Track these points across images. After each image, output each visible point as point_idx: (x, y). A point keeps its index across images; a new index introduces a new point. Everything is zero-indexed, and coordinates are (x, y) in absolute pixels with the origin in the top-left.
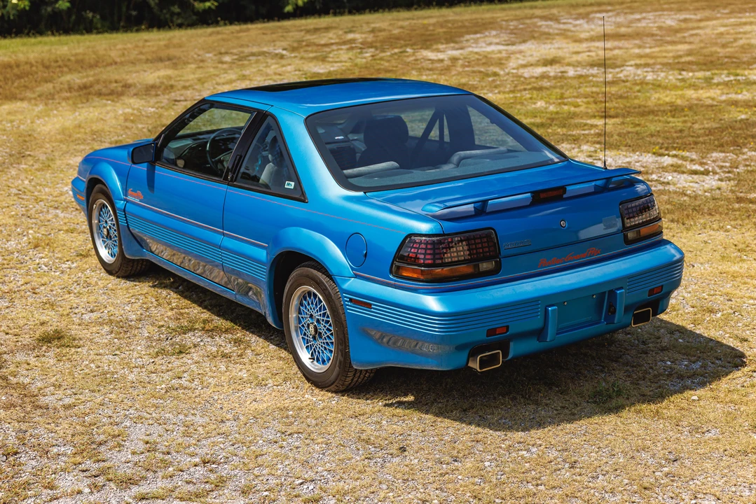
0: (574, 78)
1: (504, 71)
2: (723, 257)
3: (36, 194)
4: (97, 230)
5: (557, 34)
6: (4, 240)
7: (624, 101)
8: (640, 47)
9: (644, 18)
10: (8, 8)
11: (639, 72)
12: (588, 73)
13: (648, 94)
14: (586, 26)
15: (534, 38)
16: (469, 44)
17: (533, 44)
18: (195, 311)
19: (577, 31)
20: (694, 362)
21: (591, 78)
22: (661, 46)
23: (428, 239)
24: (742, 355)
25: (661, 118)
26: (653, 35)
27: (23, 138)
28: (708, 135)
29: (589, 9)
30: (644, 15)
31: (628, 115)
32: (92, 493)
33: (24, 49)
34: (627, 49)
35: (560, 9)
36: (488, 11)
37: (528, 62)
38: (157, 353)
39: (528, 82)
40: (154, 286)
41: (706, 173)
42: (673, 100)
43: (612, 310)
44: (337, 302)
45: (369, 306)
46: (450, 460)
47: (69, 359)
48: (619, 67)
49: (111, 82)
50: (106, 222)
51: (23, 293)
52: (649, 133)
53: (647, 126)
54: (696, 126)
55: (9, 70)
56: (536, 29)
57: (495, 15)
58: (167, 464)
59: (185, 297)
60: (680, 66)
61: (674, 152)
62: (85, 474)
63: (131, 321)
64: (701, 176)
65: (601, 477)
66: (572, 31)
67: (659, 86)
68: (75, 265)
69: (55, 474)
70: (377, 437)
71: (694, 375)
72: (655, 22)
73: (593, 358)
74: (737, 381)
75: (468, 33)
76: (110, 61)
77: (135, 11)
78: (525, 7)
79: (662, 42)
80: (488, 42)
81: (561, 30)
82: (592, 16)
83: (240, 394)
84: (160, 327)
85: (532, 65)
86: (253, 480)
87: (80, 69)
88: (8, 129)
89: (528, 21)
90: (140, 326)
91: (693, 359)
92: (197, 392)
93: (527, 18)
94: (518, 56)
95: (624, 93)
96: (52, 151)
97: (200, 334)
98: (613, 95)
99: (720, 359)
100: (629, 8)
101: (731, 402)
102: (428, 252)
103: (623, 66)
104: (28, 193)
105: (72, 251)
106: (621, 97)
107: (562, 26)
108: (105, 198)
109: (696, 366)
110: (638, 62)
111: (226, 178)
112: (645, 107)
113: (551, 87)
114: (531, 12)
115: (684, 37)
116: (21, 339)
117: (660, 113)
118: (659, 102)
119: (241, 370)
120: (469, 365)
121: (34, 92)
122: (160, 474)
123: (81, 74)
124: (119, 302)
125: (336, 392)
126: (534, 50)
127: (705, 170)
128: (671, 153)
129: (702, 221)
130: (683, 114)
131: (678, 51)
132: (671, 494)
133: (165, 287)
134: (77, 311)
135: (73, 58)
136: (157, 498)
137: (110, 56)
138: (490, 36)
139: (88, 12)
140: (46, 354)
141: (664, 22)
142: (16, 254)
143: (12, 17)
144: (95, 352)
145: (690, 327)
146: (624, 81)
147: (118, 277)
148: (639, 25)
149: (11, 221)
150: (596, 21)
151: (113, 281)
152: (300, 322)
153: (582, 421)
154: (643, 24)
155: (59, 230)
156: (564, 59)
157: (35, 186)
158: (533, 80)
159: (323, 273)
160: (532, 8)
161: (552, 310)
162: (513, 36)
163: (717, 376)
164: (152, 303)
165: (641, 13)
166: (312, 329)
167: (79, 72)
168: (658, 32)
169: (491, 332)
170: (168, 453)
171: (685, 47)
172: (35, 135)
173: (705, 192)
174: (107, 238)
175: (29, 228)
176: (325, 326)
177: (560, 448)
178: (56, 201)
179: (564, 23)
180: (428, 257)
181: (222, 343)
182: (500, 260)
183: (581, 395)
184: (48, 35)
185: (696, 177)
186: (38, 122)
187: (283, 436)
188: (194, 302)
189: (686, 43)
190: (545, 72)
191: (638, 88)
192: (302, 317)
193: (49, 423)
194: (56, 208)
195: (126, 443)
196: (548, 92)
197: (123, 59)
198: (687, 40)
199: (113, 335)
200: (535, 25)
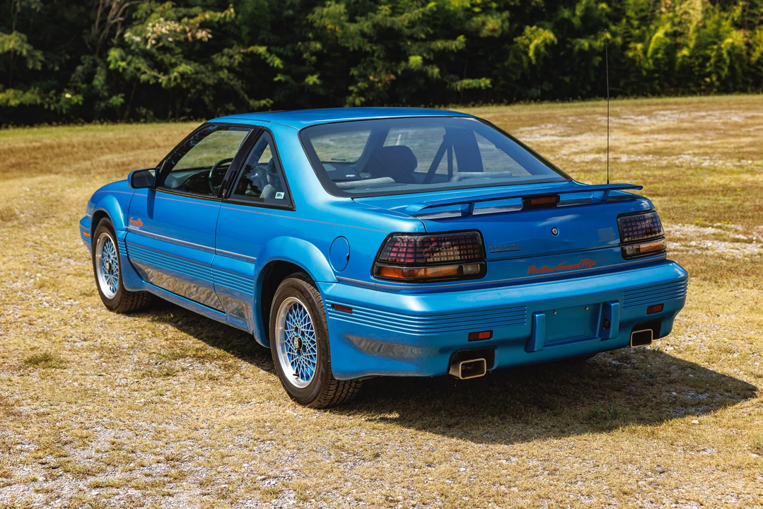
0: (628, 163)
1: (554, 156)
2: (752, 309)
3: (52, 246)
4: (100, 265)
5: (616, 128)
6: (11, 282)
7: (675, 183)
8: (701, 139)
9: (710, 115)
10: (61, 103)
11: (696, 159)
12: (642, 159)
13: (702, 178)
14: (647, 121)
15: (591, 130)
16: (523, 135)
17: (589, 136)
18: (191, 342)
19: (637, 125)
20: (701, 394)
21: (645, 164)
22: (724, 138)
23: (409, 237)
24: (755, 389)
25: (711, 197)
26: (716, 129)
27: (50, 203)
28: (757, 211)
29: (654, 108)
30: (710, 113)
31: (677, 194)
32: (46, 481)
33: (69, 134)
34: (688, 140)
35: (622, 108)
36: (548, 108)
37: (581, 150)
38: (143, 374)
39: (577, 165)
40: (153, 321)
41: (750, 241)
42: (727, 183)
43: (606, 324)
44: (320, 311)
45: (349, 310)
46: (424, 465)
47: (52, 378)
48: (676, 155)
49: (150, 161)
50: (109, 256)
51: (18, 324)
52: (695, 208)
53: (694, 203)
54: (748, 204)
55: (50, 151)
56: (595, 123)
57: (554, 112)
58: (129, 461)
59: (183, 330)
60: (740, 155)
61: (719, 224)
62: (44, 466)
63: (123, 349)
64: (743, 244)
65: (579, 483)
66: (631, 125)
67: (714, 170)
68: (77, 302)
69: (13, 465)
70: (352, 445)
71: (699, 404)
72: (720, 118)
73: (595, 388)
74: (744, 410)
75: (523, 126)
76: (152, 144)
77: (189, 108)
78: (587, 106)
79: (725, 134)
80: (542, 134)
81: (620, 124)
82: (655, 113)
83: (220, 408)
84: (150, 354)
85: (585, 152)
86: (215, 475)
87: (121, 150)
88: (36, 195)
89: (587, 117)
90: (132, 353)
91: (701, 391)
92: (176, 406)
93: (587, 113)
94: (572, 145)
95: (677, 176)
96: (77, 214)
97: (190, 360)
98: (665, 177)
99: (730, 392)
100: (697, 107)
101: (734, 426)
102: (410, 250)
103: (680, 154)
104: (43, 245)
105: (76, 291)
106: (673, 179)
107: (622, 121)
108: (108, 231)
109: (704, 397)
110: (696, 151)
111: (220, 196)
112: (696, 188)
113: (600, 170)
114: (592, 109)
115: (749, 131)
116: (8, 361)
117: (711, 193)
118: (712, 184)
119: (226, 390)
120: (450, 373)
121: (70, 168)
122: (120, 468)
123: (121, 155)
124: (114, 333)
125: (319, 408)
126: (589, 140)
127: (749, 239)
128: (715, 225)
129: (736, 280)
130: (735, 193)
131: (741, 142)
132: (652, 499)
133: (165, 321)
134: (70, 340)
135: (116, 142)
136: (112, 486)
137: (154, 140)
138: (546, 129)
139: (141, 108)
140: (31, 374)
141: (730, 119)
142: (20, 293)
143: (64, 112)
144: (80, 372)
145: (704, 365)
146: (678, 166)
147: (118, 313)
148: (704, 121)
149: (22, 267)
150: (659, 117)
151: (112, 316)
152: (286, 337)
153: (571, 438)
154: (708, 120)
155: (68, 275)
156: (619, 148)
157: (52, 240)
158: (584, 164)
159: (308, 282)
160: (594, 106)
161: (539, 317)
162: (570, 129)
163: (723, 405)
164: (148, 334)
165: (707, 111)
166: (296, 343)
167: (120, 153)
168: (722, 127)
169: (473, 336)
170: (133, 452)
171: (749, 140)
172: (63, 201)
173: (745, 257)
174: (109, 273)
175: (38, 272)
176: (309, 339)
177: (541, 459)
178: (71, 252)
179: (625, 119)
180: (408, 256)
181: (213, 368)
182: (485, 262)
183: (575, 417)
184: (95, 124)
185: (737, 245)
186: (68, 190)
187: (255, 442)
188: (191, 334)
189: (750, 136)
190: (596, 158)
191: (691, 172)
192: (288, 332)
193: (18, 427)
194: (69, 258)
195: (93, 443)
196: (597, 174)
197: (166, 143)
198: (752, 134)
199: (102, 359)
200: (595, 120)
